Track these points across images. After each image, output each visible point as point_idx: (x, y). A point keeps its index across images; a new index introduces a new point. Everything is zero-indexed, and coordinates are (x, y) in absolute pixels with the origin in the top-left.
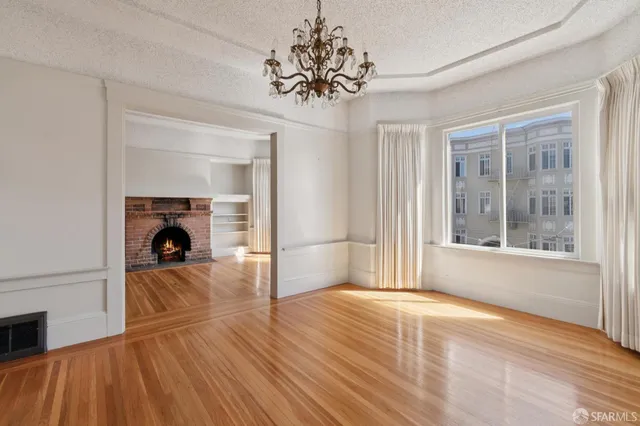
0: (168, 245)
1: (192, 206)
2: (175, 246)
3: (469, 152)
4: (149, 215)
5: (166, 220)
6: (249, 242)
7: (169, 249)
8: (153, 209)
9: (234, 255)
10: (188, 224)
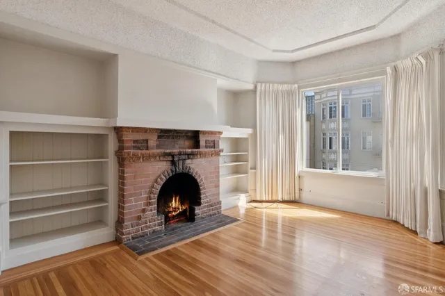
0: (175, 203)
1: (202, 143)
2: (182, 204)
3: (352, 97)
4: (154, 156)
5: (173, 163)
6: (250, 187)
7: (175, 209)
8: (158, 147)
9: (237, 206)
10: (198, 167)
